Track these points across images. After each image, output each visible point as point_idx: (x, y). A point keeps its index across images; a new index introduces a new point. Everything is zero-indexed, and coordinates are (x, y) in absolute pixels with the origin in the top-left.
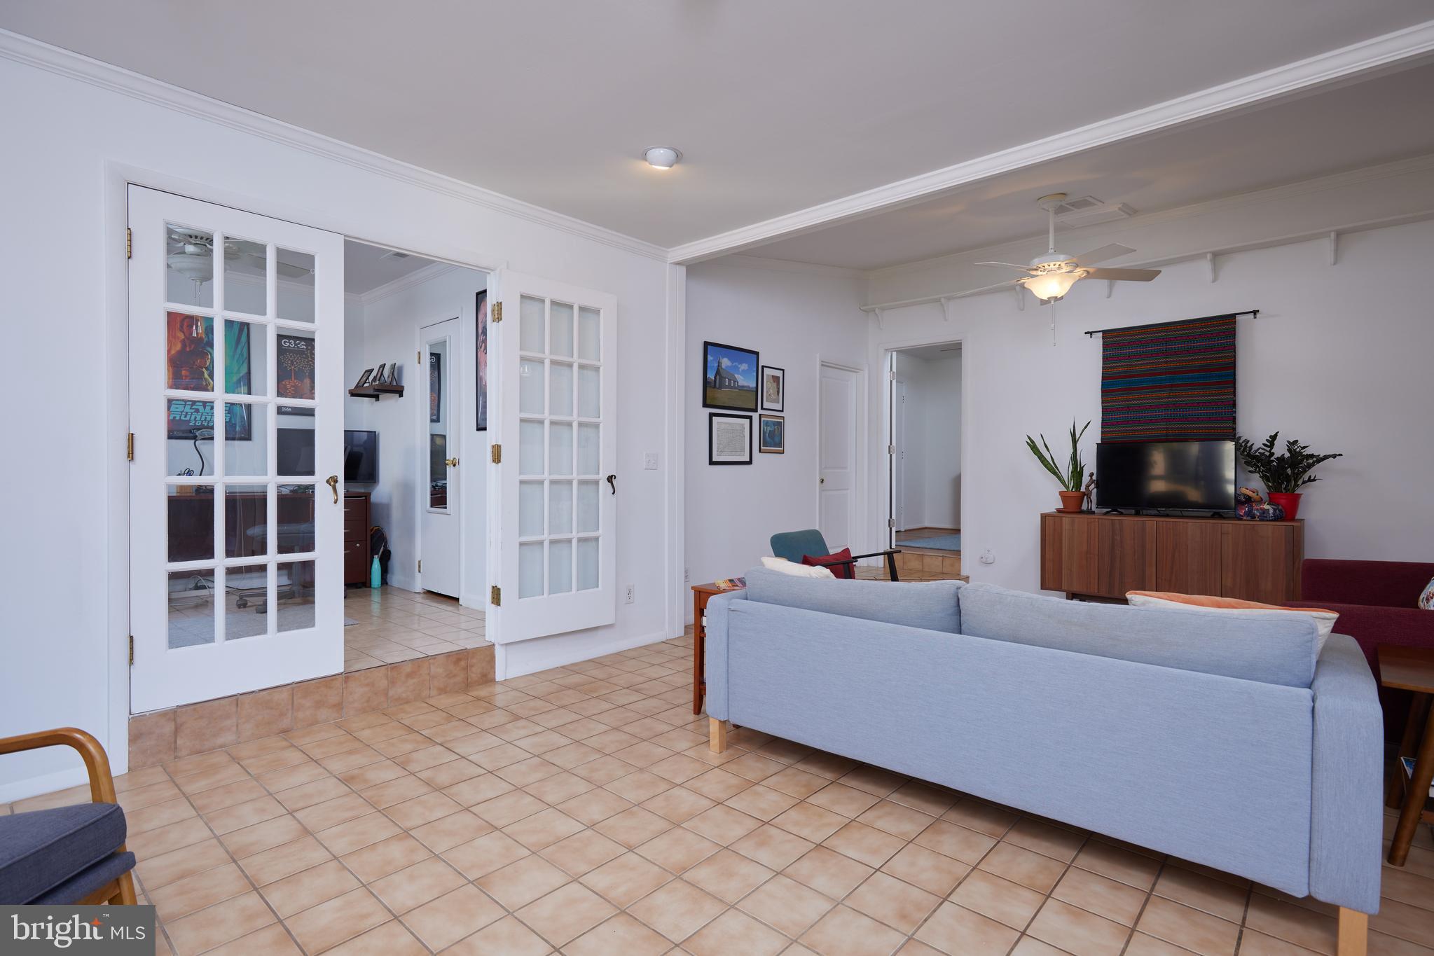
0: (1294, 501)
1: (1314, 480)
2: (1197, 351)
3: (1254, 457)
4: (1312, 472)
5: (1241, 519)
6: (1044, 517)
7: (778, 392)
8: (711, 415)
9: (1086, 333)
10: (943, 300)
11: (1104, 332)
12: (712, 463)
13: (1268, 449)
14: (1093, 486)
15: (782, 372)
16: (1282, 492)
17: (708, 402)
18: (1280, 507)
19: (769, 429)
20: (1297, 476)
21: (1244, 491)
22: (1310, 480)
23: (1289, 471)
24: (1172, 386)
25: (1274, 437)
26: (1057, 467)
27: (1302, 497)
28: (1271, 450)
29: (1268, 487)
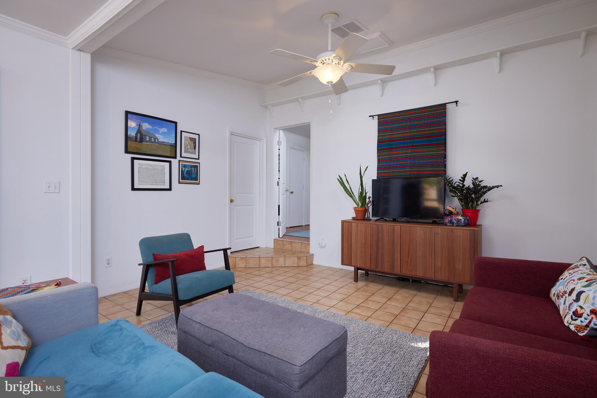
0: (476, 213)
1: (487, 201)
2: (426, 125)
3: (454, 187)
4: (486, 196)
5: (446, 225)
6: (343, 222)
7: (195, 148)
8: (133, 159)
9: (370, 116)
10: (300, 100)
11: (378, 115)
12: (133, 189)
13: (462, 183)
14: (370, 204)
15: (198, 136)
16: (469, 208)
17: (129, 150)
18: (468, 218)
19: (186, 169)
20: (478, 199)
21: (448, 208)
22: (485, 201)
23: (473, 196)
24: (413, 146)
25: (465, 176)
26: (353, 193)
27: (480, 211)
28: (463, 183)
29: (462, 205)
